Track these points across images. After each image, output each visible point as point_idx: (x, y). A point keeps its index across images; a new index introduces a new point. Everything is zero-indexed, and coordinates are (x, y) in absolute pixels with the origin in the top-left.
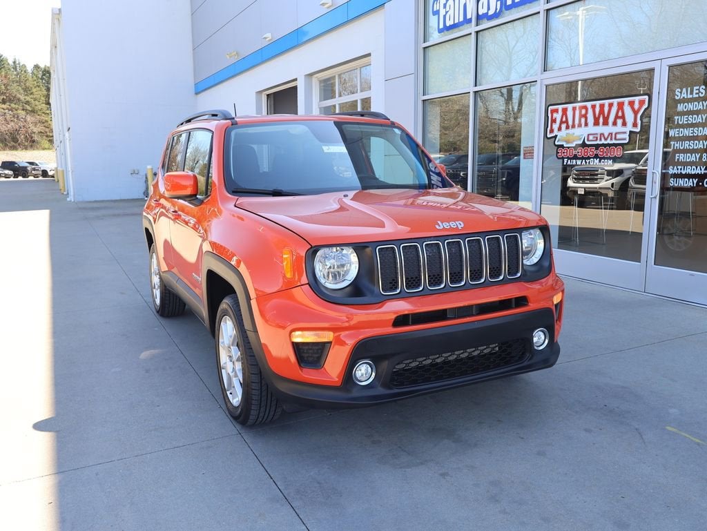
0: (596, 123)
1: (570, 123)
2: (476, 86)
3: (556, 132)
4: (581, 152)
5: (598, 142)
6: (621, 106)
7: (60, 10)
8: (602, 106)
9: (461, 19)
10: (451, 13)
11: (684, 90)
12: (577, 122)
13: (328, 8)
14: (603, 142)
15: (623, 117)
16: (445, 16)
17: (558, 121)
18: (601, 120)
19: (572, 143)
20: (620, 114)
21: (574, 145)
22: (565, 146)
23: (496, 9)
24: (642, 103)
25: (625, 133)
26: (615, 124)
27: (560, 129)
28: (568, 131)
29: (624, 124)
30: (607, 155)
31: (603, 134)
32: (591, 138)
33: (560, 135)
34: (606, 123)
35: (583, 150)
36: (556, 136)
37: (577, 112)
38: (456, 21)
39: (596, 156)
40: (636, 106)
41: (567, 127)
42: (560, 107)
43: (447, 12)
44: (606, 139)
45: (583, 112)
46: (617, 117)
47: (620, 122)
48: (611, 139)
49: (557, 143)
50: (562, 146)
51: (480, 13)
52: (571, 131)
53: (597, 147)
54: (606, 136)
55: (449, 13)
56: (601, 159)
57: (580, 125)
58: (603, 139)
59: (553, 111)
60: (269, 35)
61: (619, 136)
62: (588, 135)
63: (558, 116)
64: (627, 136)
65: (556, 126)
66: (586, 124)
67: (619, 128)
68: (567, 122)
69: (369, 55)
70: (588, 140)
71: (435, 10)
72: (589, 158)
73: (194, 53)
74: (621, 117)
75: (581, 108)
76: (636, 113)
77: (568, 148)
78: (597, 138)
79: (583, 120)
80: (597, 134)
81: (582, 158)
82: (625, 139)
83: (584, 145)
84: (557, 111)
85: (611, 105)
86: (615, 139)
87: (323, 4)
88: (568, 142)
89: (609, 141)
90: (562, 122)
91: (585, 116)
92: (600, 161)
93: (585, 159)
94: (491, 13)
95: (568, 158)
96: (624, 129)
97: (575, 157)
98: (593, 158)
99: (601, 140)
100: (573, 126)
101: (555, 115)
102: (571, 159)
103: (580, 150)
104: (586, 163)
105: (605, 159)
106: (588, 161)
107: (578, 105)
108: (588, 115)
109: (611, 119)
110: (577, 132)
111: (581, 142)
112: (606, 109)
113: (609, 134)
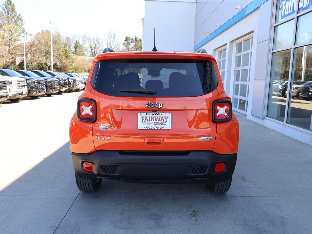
2: (295, 45)
7: (144, 18)
9: (291, 11)
10: (287, 8)
13: (239, 10)
16: (284, 10)
23: (307, 4)
38: (289, 12)
43: (285, 8)
51: (300, 7)
55: (286, 9)
60: (218, 24)
69: (252, 32)
71: (281, 7)
73: (195, 33)
87: (237, 9)
94: (305, 6)
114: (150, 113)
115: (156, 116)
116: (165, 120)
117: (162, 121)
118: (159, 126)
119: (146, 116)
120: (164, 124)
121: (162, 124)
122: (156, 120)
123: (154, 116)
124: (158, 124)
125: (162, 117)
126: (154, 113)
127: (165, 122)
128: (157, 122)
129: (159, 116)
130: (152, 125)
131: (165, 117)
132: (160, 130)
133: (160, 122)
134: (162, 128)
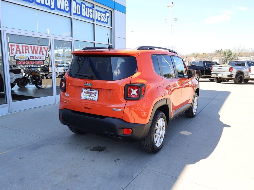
0: (33, 53)
1: (21, 51)
3: (14, 54)
4: (28, 63)
5: (34, 59)
6: (41, 48)
8: (34, 47)
11: (58, 47)
12: (24, 51)
14: (36, 59)
15: (42, 52)
17: (15, 50)
18: (35, 52)
19: (23, 59)
21: (24, 60)
22: (20, 60)
24: (48, 48)
25: (43, 57)
26: (40, 54)
27: (16, 53)
28: (20, 54)
29: (43, 54)
30: (38, 64)
31: (36, 57)
32: (31, 58)
33: (17, 55)
34: (36, 53)
35: (29, 62)
36: (15, 56)
37: (24, 48)
39: (34, 64)
40: (46, 49)
41: (20, 53)
42: (15, 44)
44: (37, 59)
45: (27, 48)
46: (40, 52)
47: (41, 53)
48: (39, 59)
49: (15, 59)
50: (19, 60)
52: (22, 54)
53: (34, 61)
54: (37, 57)
56: (36, 65)
57: (26, 53)
58: (36, 58)
59: (11, 46)
61: (41, 58)
62: (30, 57)
63: (15, 48)
64: (44, 58)
65: (14, 52)
66: (29, 53)
67: (41, 55)
68: (19, 50)
70: (30, 58)
74: (41, 52)
75: (26, 46)
76: (46, 51)
77: (22, 61)
78: (34, 58)
79: (27, 51)
81: (29, 65)
82: (44, 59)
83: (29, 60)
84: (14, 46)
85: (38, 47)
86: (41, 59)
88: (21, 59)
89: (38, 59)
91: (28, 49)
93: (30, 65)
95: (22, 65)
96: (43, 56)
97: (25, 64)
98: (33, 65)
99: (35, 59)
101: (13, 47)
102: (24, 65)
103: (27, 62)
104: (31, 67)
105: (38, 65)
106: (31, 66)
107: (24, 45)
108: (29, 50)
109: (38, 52)
110: (25, 55)
111: (27, 59)
112: (36, 48)
113: (38, 57)
114: (88, 89)
115: (91, 91)
116: (95, 94)
117: (94, 95)
118: (92, 98)
119: (86, 91)
120: (94, 97)
121: (93, 97)
122: (91, 94)
123: (90, 91)
124: (91, 96)
125: (94, 92)
126: (90, 89)
127: (95, 96)
128: (91, 95)
129: (92, 91)
130: (88, 97)
131: (95, 93)
132: (92, 100)
133: (92, 95)
134: (93, 100)
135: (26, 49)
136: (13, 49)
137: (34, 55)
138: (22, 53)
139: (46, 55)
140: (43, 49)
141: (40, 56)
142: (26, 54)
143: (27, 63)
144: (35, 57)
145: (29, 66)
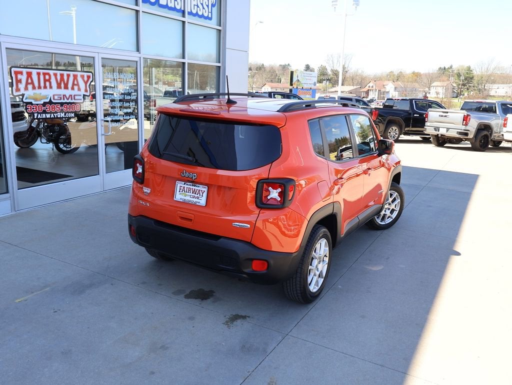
0: (59, 87)
1: (36, 84)
3: (22, 91)
5: (62, 101)
6: (75, 77)
8: (62, 75)
12: (42, 84)
14: (66, 101)
15: (78, 85)
17: (24, 81)
18: (62, 85)
19: (40, 100)
20: (76, 83)
21: (42, 103)
22: (33, 103)
24: (89, 77)
25: (80, 95)
26: (73, 89)
27: (26, 89)
28: (35, 91)
29: (79, 89)
30: (70, 110)
32: (56, 97)
33: (27, 93)
34: (66, 87)
35: (51, 106)
36: (23, 95)
37: (42, 77)
39: (62, 111)
41: (34, 88)
42: (24, 71)
44: (68, 99)
46: (73, 84)
47: (76, 88)
48: (72, 99)
49: (24, 100)
50: (31, 103)
52: (37, 91)
53: (62, 104)
54: (68, 97)
56: (66, 113)
58: (65, 99)
59: (16, 73)
61: (76, 97)
62: (54, 96)
63: (23, 78)
64: (82, 98)
65: (22, 86)
66: (51, 87)
67: (76, 92)
68: (32, 83)
70: (54, 99)
72: (56, 113)
75: (44, 74)
76: (86, 83)
77: (37, 105)
79: (48, 84)
80: (60, 95)
81: (51, 113)
82: (81, 100)
83: (50, 102)
84: (21, 73)
85: (68, 76)
86: (74, 99)
88: (36, 100)
89: (70, 101)
90: (27, 83)
91: (49, 80)
92: (65, 115)
93: (53, 113)
95: (38, 113)
96: (79, 93)
97: (45, 112)
98: (60, 112)
99: (64, 99)
100: (40, 87)
101: (19, 76)
102: (41, 113)
103: (48, 106)
104: (54, 116)
105: (68, 112)
106: (56, 115)
107: (42, 71)
108: (52, 80)
109: (70, 85)
110: (43, 92)
111: (48, 101)
112: (65, 78)
113: (70, 95)
135: (45, 81)
136: (20, 81)
137: (62, 92)
138: (37, 88)
139: (86, 91)
140: (80, 79)
141: (73, 93)
142: (45, 90)
143: (48, 108)
144: (64, 95)
145: (52, 116)
